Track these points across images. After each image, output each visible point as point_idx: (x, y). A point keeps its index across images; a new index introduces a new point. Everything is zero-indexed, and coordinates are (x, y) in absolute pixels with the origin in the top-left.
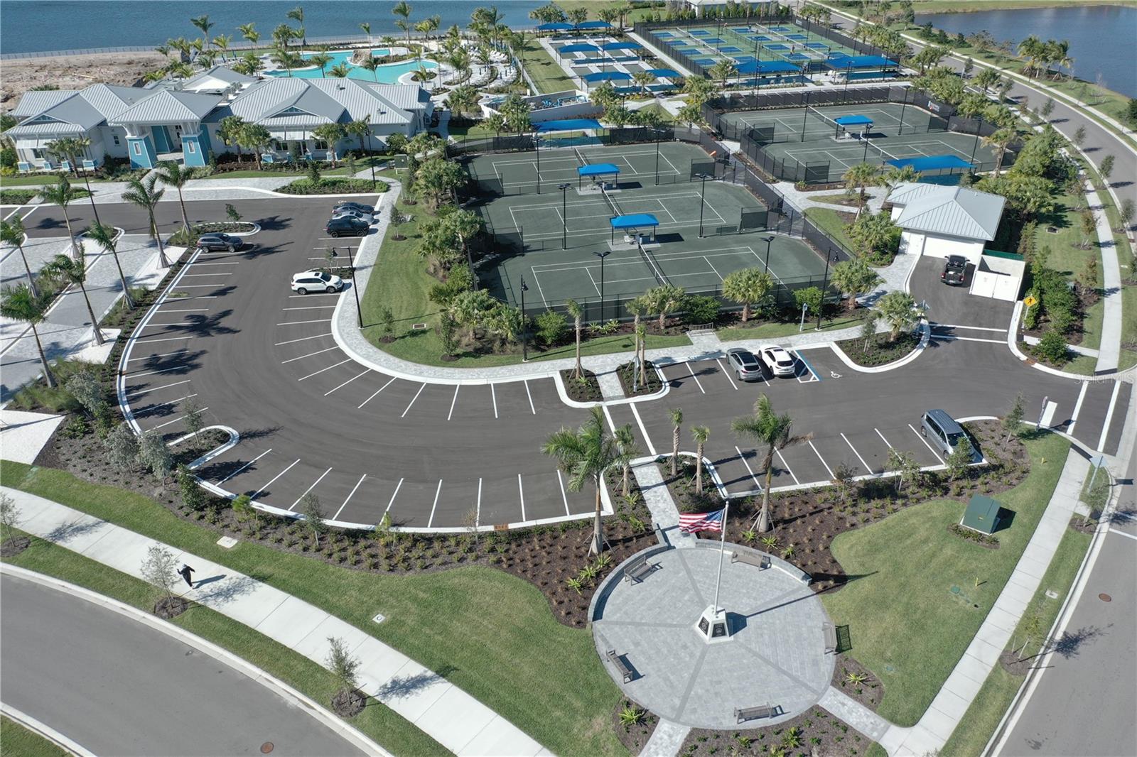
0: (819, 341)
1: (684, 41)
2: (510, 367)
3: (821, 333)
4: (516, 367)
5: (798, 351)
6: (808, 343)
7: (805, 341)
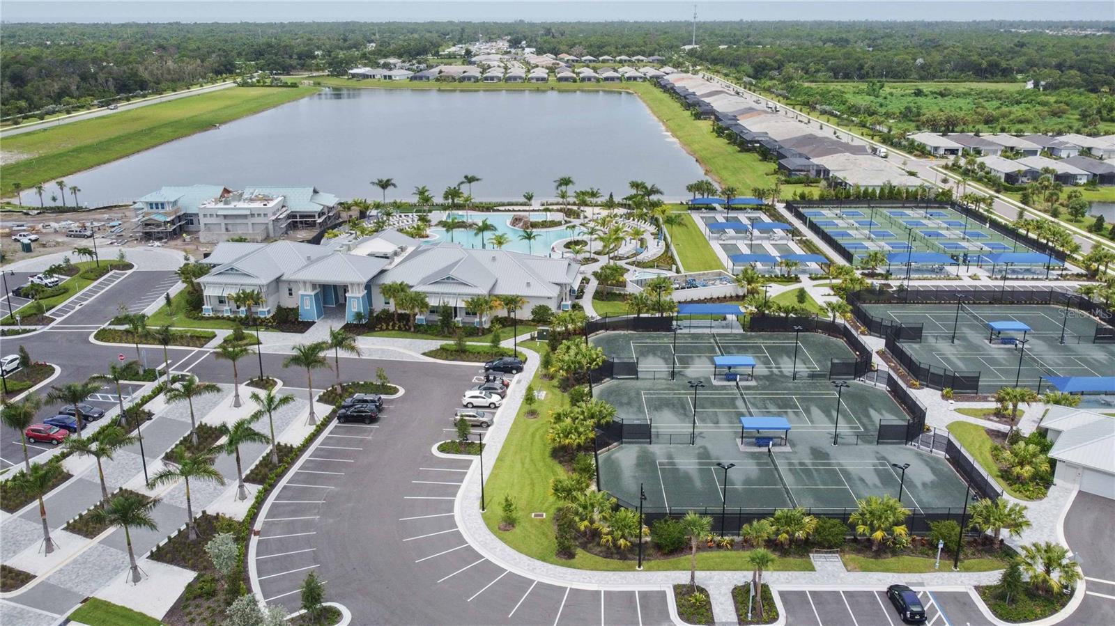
0: (956, 584)
1: (836, 221)
2: (623, 574)
3: (958, 574)
4: (629, 574)
5: (931, 593)
6: (943, 584)
7: (940, 581)
